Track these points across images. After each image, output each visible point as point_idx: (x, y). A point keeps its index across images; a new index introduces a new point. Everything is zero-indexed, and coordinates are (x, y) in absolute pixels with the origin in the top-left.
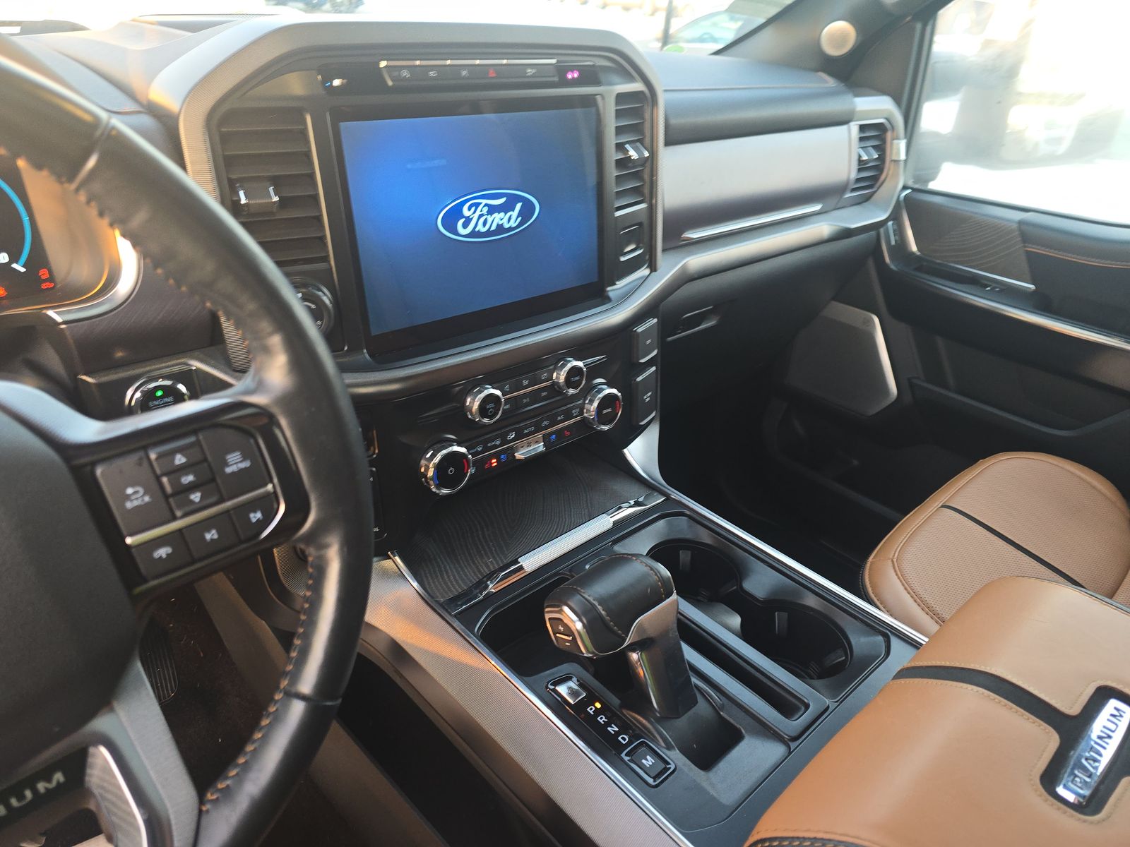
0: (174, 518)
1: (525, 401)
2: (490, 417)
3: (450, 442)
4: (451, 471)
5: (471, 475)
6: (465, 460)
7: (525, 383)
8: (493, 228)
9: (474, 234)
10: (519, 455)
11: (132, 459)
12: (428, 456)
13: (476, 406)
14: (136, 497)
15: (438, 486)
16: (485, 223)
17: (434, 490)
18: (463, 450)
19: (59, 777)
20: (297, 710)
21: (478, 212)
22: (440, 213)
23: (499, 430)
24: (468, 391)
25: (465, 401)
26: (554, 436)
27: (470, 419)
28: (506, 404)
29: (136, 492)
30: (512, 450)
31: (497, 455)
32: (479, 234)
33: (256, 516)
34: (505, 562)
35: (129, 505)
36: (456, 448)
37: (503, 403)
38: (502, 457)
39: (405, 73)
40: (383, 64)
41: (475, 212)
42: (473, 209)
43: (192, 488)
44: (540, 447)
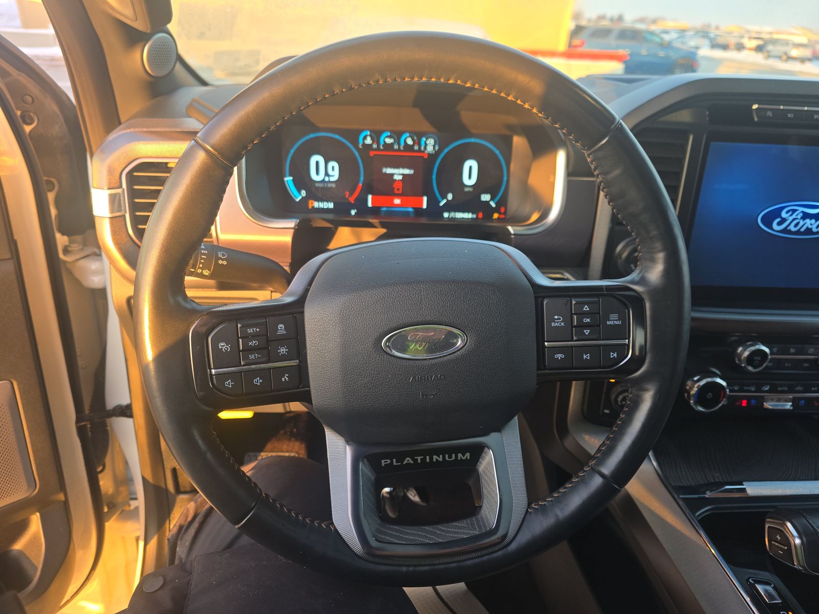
0: (572, 340)
1: (787, 365)
2: (755, 367)
3: (716, 375)
4: (710, 395)
5: (723, 405)
6: (722, 392)
7: (792, 351)
8: (802, 230)
9: (785, 231)
10: (768, 405)
11: (564, 300)
12: (696, 379)
13: (746, 354)
14: (558, 322)
15: (698, 402)
16: (796, 225)
17: (692, 404)
18: (724, 383)
19: (468, 455)
20: (597, 481)
21: (794, 216)
22: (763, 211)
23: (758, 380)
24: (743, 342)
25: (737, 349)
26: (803, 402)
27: (736, 364)
28: (770, 362)
29: (559, 319)
30: (763, 399)
31: (749, 399)
32: (790, 232)
33: (614, 355)
34: (730, 480)
35: (553, 324)
36: (719, 380)
37: (768, 360)
38: (753, 401)
39: (769, 114)
40: (755, 107)
41: (791, 215)
42: (790, 213)
43: (587, 326)
44: (788, 406)
